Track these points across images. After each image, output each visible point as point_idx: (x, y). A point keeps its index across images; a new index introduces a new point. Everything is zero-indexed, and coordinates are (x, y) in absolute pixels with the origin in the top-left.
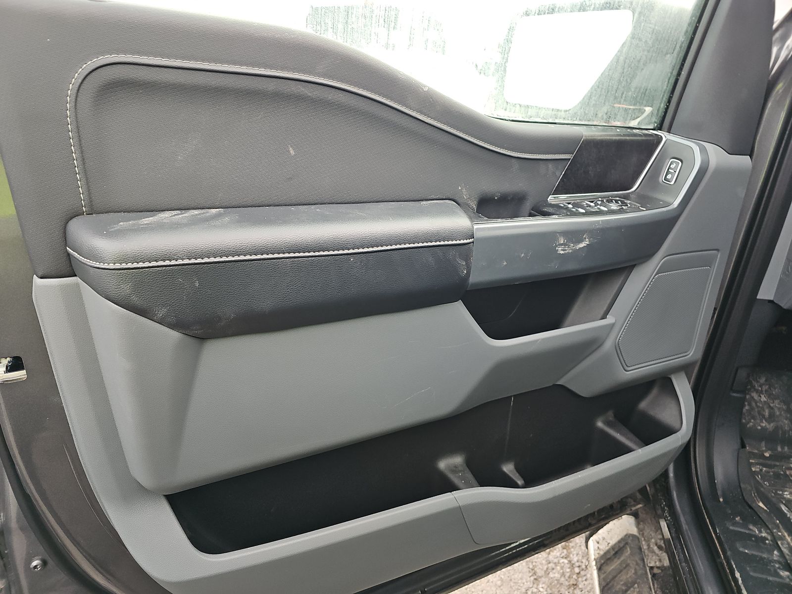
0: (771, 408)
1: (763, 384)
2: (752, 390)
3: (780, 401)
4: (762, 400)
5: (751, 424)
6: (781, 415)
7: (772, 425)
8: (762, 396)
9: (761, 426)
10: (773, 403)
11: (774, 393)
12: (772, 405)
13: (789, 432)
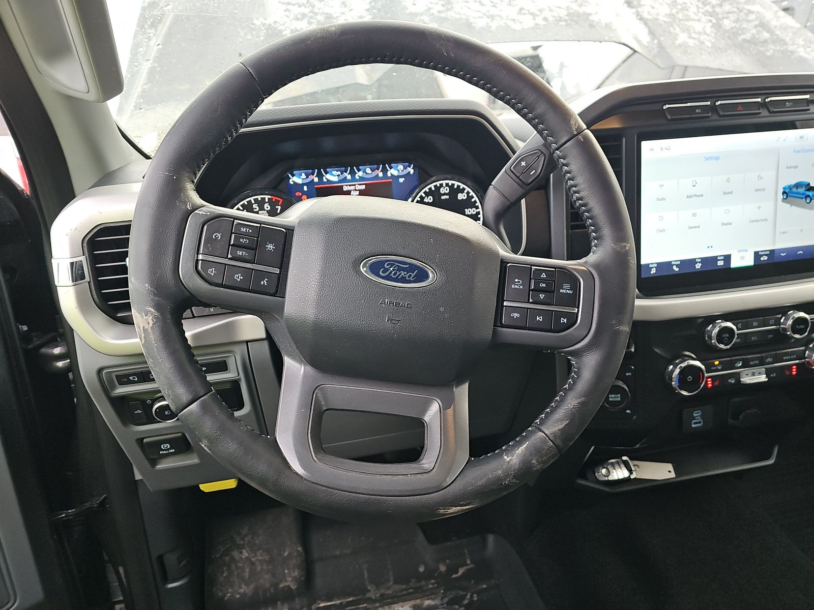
0: (253, 564)
1: (246, 535)
2: (233, 547)
3: (263, 551)
4: (243, 557)
5: (229, 595)
6: (262, 569)
7: (252, 586)
8: (244, 551)
9: (239, 594)
10: (256, 555)
11: (257, 542)
12: (253, 559)
13: (269, 589)
